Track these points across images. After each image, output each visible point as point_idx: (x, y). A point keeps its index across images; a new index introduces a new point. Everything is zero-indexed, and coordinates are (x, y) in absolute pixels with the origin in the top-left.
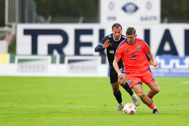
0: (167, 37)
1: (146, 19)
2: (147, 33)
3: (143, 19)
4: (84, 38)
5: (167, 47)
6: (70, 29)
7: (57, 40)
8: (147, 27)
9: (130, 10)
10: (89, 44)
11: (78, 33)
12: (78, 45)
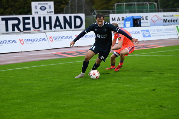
0: (57, 19)
1: (49, 12)
2: (50, 18)
3: (48, 12)
4: (27, 21)
5: (58, 24)
6: (21, 17)
7: (16, 22)
8: (50, 16)
9: (43, 9)
10: (29, 24)
11: (24, 19)
12: (25, 24)
